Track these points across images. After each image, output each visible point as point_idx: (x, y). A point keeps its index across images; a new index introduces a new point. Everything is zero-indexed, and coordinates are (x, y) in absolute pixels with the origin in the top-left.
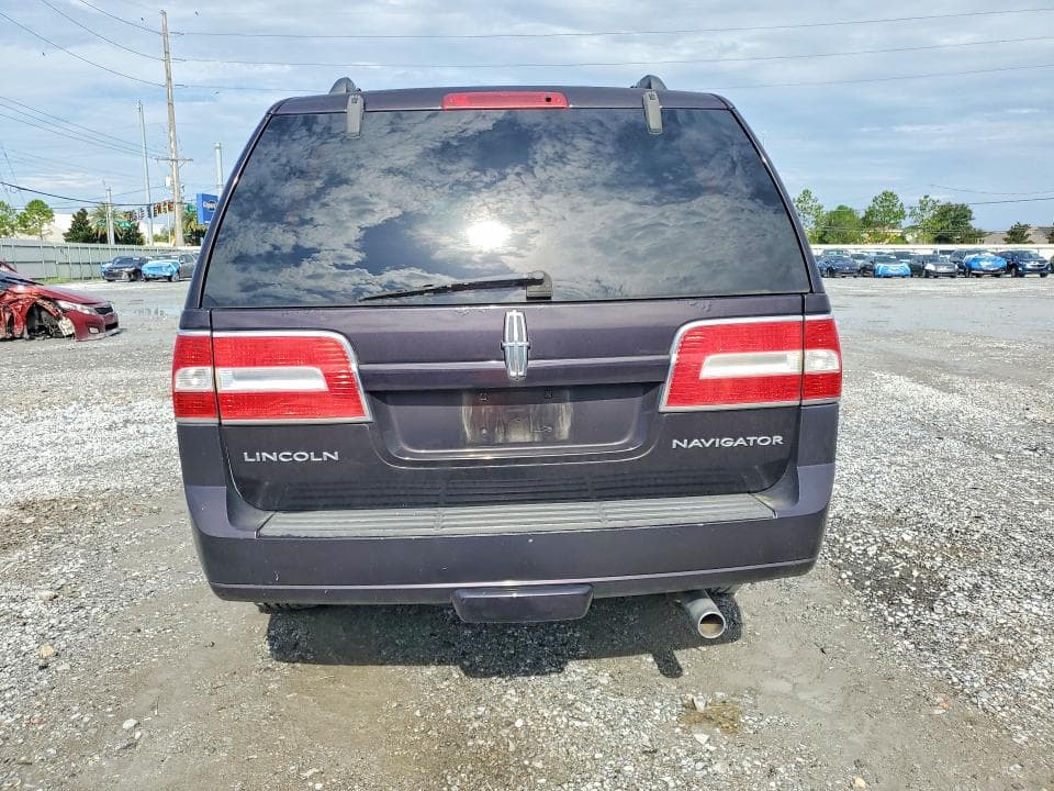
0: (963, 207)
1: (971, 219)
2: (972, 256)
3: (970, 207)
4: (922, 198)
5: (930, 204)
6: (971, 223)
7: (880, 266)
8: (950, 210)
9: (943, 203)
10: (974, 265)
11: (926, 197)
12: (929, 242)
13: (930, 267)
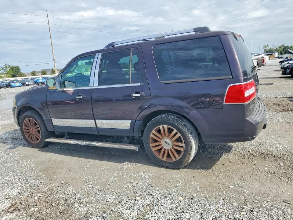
0: (17, 67)
1: (20, 70)
2: (37, 79)
3: (19, 67)
4: (5, 65)
5: (8, 67)
6: (21, 71)
7: (12, 84)
8: (14, 68)
9: (11, 66)
10: (38, 81)
11: (6, 64)
12: (10, 77)
13: (27, 83)
